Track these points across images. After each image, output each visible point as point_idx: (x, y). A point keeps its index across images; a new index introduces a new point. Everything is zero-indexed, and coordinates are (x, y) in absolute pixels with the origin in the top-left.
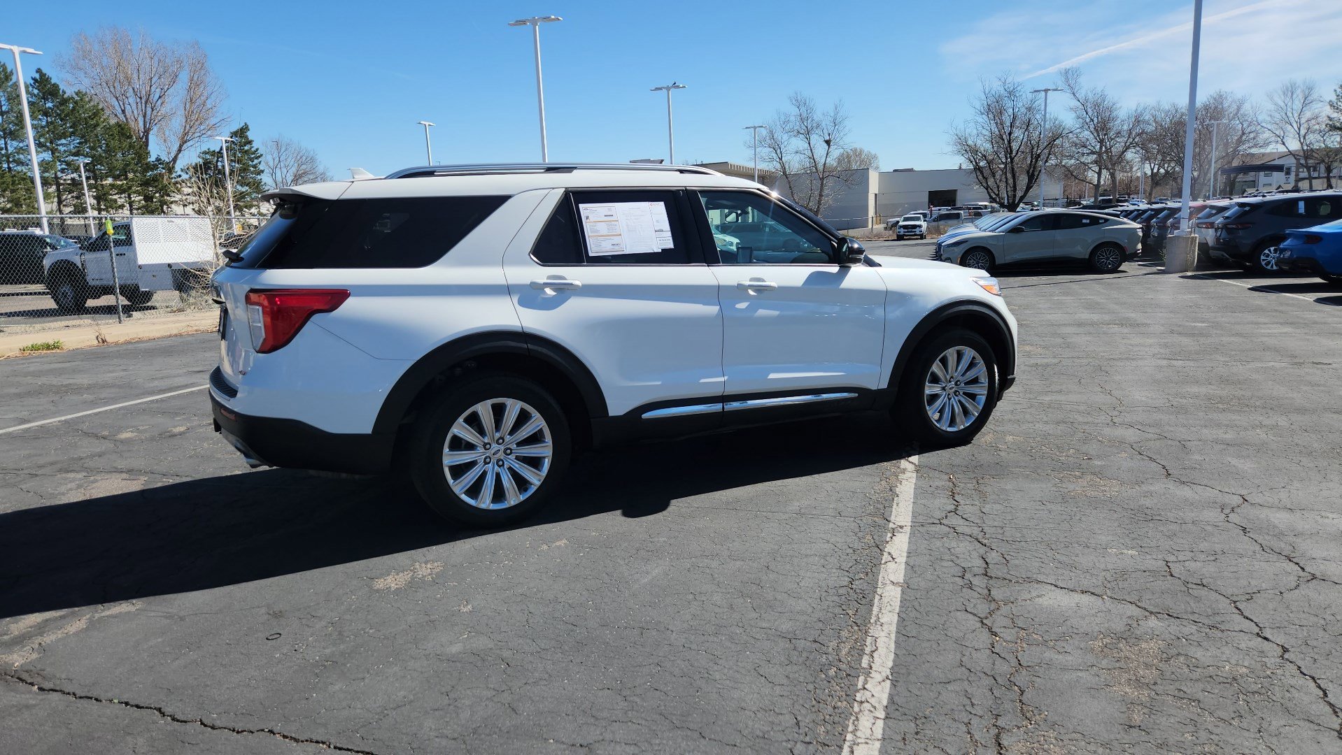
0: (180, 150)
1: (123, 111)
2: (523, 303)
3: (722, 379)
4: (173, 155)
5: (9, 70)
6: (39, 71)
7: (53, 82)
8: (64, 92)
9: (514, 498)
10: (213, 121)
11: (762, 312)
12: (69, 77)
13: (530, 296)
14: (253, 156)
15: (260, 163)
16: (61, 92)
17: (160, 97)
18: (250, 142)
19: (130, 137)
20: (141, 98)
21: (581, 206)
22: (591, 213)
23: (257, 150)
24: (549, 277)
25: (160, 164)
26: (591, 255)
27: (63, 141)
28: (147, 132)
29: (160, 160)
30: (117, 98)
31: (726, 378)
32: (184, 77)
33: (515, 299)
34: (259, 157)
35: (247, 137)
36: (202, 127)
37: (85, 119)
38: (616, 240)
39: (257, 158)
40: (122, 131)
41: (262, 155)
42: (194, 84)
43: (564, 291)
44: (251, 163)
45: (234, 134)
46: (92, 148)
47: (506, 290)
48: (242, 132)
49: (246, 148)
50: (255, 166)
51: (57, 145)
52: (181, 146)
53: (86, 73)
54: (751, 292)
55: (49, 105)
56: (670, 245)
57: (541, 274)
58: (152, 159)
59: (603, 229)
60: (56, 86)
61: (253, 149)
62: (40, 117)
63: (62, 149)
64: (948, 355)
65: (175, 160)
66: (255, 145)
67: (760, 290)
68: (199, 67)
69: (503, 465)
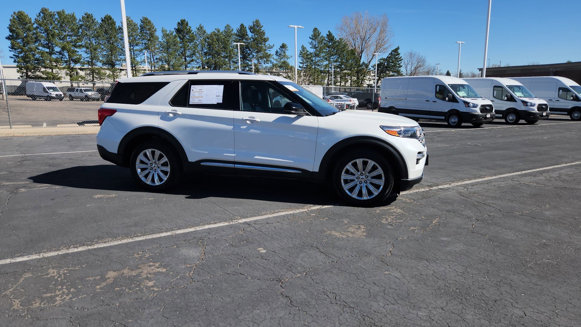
0: (372, 59)
1: (355, 45)
2: (161, 118)
3: (233, 155)
4: (369, 61)
5: (320, 32)
6: (329, 32)
7: (333, 35)
8: (336, 39)
9: (157, 183)
10: (386, 46)
11: (252, 131)
12: (339, 33)
13: (164, 116)
14: (399, 60)
15: (401, 63)
16: (335, 39)
17: (369, 38)
18: (399, 54)
19: (355, 54)
20: (362, 39)
21: (192, 86)
22: (195, 89)
23: (401, 57)
24: (173, 110)
25: (364, 64)
26: (190, 103)
27: (332, 57)
28: (362, 52)
29: (364, 63)
30: (353, 40)
31: (235, 155)
32: (378, 29)
33: (160, 117)
34: (401, 60)
35: (398, 52)
36: (381, 49)
37: (341, 48)
38: (200, 99)
39: (400, 60)
40: (353, 52)
41: (402, 59)
42: (382, 32)
43: (176, 115)
44: (398, 63)
45: (393, 51)
46: (341, 60)
47: (157, 114)
48: (396, 50)
49: (397, 57)
50: (399, 64)
51: (330, 59)
52: (373, 57)
53: (345, 31)
54: (248, 122)
55: (330, 44)
56: (221, 101)
57: (170, 109)
58: (361, 62)
59: (197, 94)
60: (333, 37)
61: (399, 57)
62: (327, 48)
63: (332, 60)
64: (358, 162)
65: (370, 62)
66: (400, 55)
67: (253, 122)
68: (385, 24)
69: (156, 171)
